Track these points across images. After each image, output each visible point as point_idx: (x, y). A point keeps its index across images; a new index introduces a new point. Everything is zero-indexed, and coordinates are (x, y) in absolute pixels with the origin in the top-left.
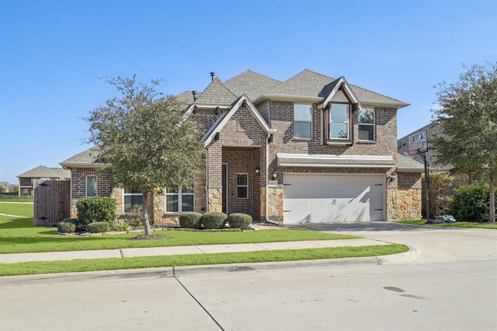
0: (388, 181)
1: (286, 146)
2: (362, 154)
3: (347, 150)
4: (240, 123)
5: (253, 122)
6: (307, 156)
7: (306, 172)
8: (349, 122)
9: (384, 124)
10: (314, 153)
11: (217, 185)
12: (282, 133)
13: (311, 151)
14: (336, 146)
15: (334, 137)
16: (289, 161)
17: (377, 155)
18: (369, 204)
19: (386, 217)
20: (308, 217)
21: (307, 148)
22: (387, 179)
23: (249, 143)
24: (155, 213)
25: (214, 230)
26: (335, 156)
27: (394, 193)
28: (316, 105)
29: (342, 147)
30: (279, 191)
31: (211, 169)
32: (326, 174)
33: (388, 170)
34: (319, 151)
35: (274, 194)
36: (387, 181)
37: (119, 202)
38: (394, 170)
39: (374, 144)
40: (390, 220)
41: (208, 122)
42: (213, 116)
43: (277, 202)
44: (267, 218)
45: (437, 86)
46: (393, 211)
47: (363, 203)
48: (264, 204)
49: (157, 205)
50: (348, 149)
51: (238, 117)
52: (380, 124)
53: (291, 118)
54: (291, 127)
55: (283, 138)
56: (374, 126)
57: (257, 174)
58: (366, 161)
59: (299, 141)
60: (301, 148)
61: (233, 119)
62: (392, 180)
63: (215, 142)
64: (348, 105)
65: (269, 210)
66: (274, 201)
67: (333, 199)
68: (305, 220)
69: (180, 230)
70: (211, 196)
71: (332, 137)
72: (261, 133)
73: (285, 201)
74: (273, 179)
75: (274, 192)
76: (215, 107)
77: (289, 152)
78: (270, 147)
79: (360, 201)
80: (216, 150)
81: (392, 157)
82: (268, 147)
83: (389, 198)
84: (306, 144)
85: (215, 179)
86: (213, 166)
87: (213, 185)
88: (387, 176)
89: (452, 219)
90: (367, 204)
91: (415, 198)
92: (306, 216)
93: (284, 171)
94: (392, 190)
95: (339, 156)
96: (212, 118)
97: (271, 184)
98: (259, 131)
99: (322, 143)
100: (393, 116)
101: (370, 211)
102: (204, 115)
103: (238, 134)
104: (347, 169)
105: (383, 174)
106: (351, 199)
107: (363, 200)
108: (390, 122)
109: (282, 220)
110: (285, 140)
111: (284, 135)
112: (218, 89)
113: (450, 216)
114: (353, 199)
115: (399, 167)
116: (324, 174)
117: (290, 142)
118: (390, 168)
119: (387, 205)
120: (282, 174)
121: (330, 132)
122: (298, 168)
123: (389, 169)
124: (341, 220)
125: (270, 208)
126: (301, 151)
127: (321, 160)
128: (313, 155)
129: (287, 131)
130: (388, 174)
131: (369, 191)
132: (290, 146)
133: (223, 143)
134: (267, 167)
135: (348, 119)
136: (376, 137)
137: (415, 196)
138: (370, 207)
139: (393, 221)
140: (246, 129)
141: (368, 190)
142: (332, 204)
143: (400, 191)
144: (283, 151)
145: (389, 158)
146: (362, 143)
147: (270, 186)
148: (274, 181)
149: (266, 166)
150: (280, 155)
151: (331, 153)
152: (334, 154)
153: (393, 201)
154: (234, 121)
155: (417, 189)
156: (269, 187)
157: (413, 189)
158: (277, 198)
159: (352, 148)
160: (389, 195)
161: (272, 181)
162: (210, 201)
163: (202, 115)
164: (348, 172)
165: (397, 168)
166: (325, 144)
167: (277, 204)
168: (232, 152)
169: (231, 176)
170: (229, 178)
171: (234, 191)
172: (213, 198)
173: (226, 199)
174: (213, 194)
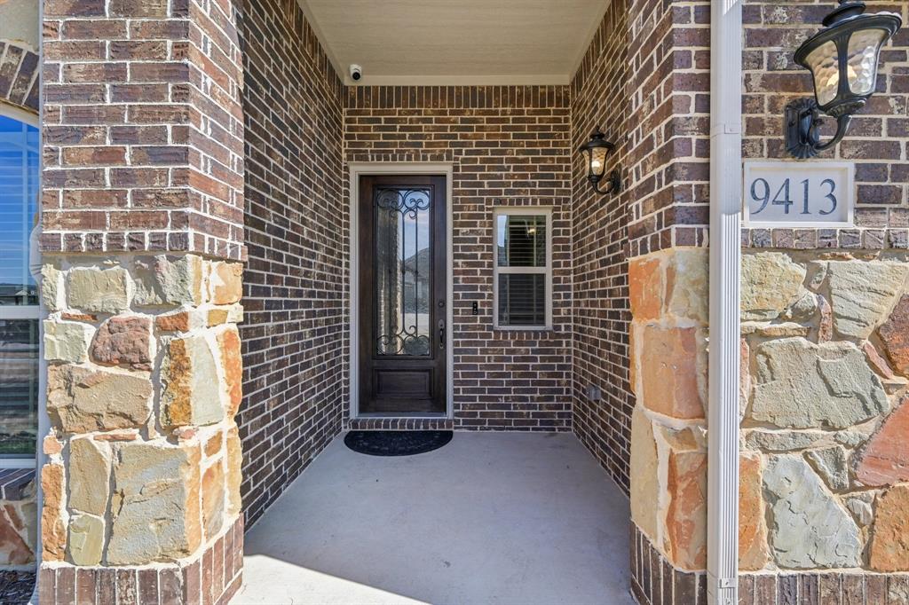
30: (870, 285)
35: (809, 321)
48: (685, 437)
57: (595, 179)
65: (748, 507)
66: (807, 397)
70: (65, 337)
75: (809, 299)
167: (852, 433)
168: (471, 112)
169: (463, 225)
170: (456, 232)
171: (482, 296)
172: (96, 358)
173: (444, 330)
174: (94, 317)
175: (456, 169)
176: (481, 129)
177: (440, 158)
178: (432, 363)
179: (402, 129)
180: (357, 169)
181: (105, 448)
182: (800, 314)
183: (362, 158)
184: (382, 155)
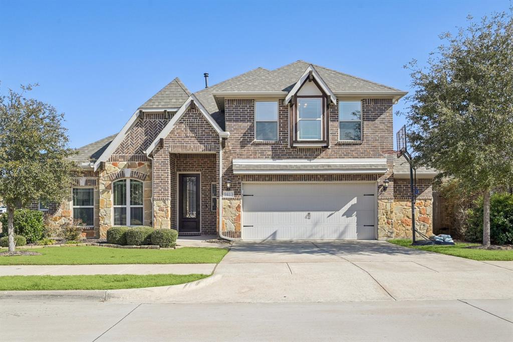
0: (380, 191)
1: (245, 151)
2: (343, 158)
3: (323, 154)
4: (190, 127)
5: (205, 125)
6: (270, 162)
7: (269, 180)
8: (323, 119)
9: (374, 120)
10: (279, 158)
11: (163, 197)
12: (239, 135)
13: (275, 156)
14: (309, 149)
15: (303, 138)
16: (244, 168)
17: (364, 158)
18: (356, 218)
19: (378, 235)
20: (274, 234)
21: (270, 153)
22: (379, 187)
23: (200, 149)
24: (101, 227)
25: (135, 246)
26: (306, 160)
27: (388, 205)
28: (282, 100)
29: (317, 149)
30: (236, 203)
31: (156, 179)
32: (295, 182)
33: (379, 177)
34: (286, 155)
36: (378, 190)
37: (67, 215)
38: (388, 177)
39: (360, 144)
40: (382, 240)
41: (157, 127)
42: (163, 120)
43: (232, 215)
44: (221, 234)
45: (408, 65)
46: (386, 227)
47: (347, 217)
48: (218, 218)
49: (103, 218)
50: (324, 152)
51: (188, 120)
52: (368, 119)
53: (251, 118)
54: (251, 128)
55: (241, 142)
56: (362, 123)
58: (346, 166)
59: (261, 144)
60: (263, 153)
61: (181, 123)
62: (385, 189)
63: (161, 149)
64: (322, 99)
66: (229, 215)
67: (307, 213)
68: (271, 237)
69: (102, 246)
70: (156, 208)
71: (300, 138)
72: (213, 137)
73: (243, 214)
74: (228, 189)
76: (163, 110)
77: (248, 158)
78: (225, 153)
79: (343, 216)
80: (162, 157)
81: (385, 160)
82: (221, 152)
83: (381, 211)
84: (269, 147)
85: (161, 190)
86: (159, 175)
87: (158, 197)
88: (379, 184)
89: (449, 239)
90: (354, 219)
91: (422, 212)
92: (272, 233)
93: (242, 180)
94: (387, 201)
95: (312, 161)
96: (162, 123)
97: (226, 195)
98: (211, 135)
99: (289, 147)
100: (386, 109)
101: (357, 228)
102: (153, 120)
103: (187, 139)
104: (322, 176)
105: (373, 182)
106: (331, 213)
107: (348, 214)
108: (382, 116)
109: (239, 236)
110: (243, 144)
111: (241, 139)
112: (174, 90)
113: (446, 236)
114: (333, 212)
115: (395, 173)
116: (293, 182)
117: (249, 146)
118: (383, 174)
119: (378, 220)
120: (239, 183)
121: (298, 133)
122: (259, 175)
123: (380, 175)
124: (317, 238)
125: (224, 223)
126: (263, 155)
127: (286, 166)
128: (278, 161)
129: (245, 133)
130: (380, 181)
131: (356, 202)
132: (250, 151)
133: (170, 150)
134: (221, 176)
135: (322, 116)
136: (363, 136)
137: (423, 209)
138: (357, 222)
139: (386, 241)
140: (196, 133)
141: (354, 201)
142: (306, 218)
143: (401, 203)
144: (240, 156)
145: (382, 161)
146: (343, 144)
147: (224, 197)
148: (230, 192)
149: (219, 174)
150: (237, 162)
151: (301, 158)
152: (306, 158)
153: (387, 215)
154: (183, 125)
155: (425, 200)
156: (224, 199)
157: (420, 200)
158: (234, 211)
159: (329, 151)
160: (381, 207)
161: (227, 192)
162: (155, 215)
163: (151, 120)
164: (325, 180)
165: (393, 174)
166: (292, 147)
167: (234, 218)
168: (206, 160)
169: (204, 186)
170: (202, 188)
171: (208, 203)
172: (159, 210)
173: (199, 212)
174: (159, 206)
175: (202, 173)
176: (208, 164)
177: (198, 171)
178: (197, 220)
179: (190, 164)
180: (178, 173)
181: (160, 220)
182: (229, 206)
183: (180, 171)
184: (184, 170)
